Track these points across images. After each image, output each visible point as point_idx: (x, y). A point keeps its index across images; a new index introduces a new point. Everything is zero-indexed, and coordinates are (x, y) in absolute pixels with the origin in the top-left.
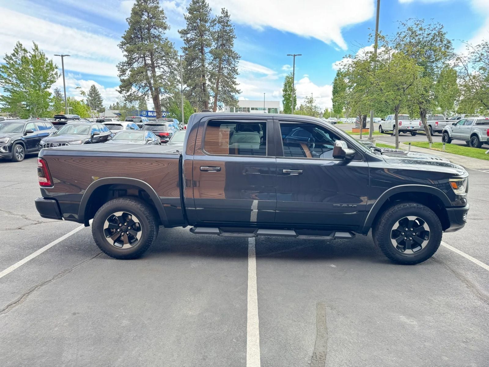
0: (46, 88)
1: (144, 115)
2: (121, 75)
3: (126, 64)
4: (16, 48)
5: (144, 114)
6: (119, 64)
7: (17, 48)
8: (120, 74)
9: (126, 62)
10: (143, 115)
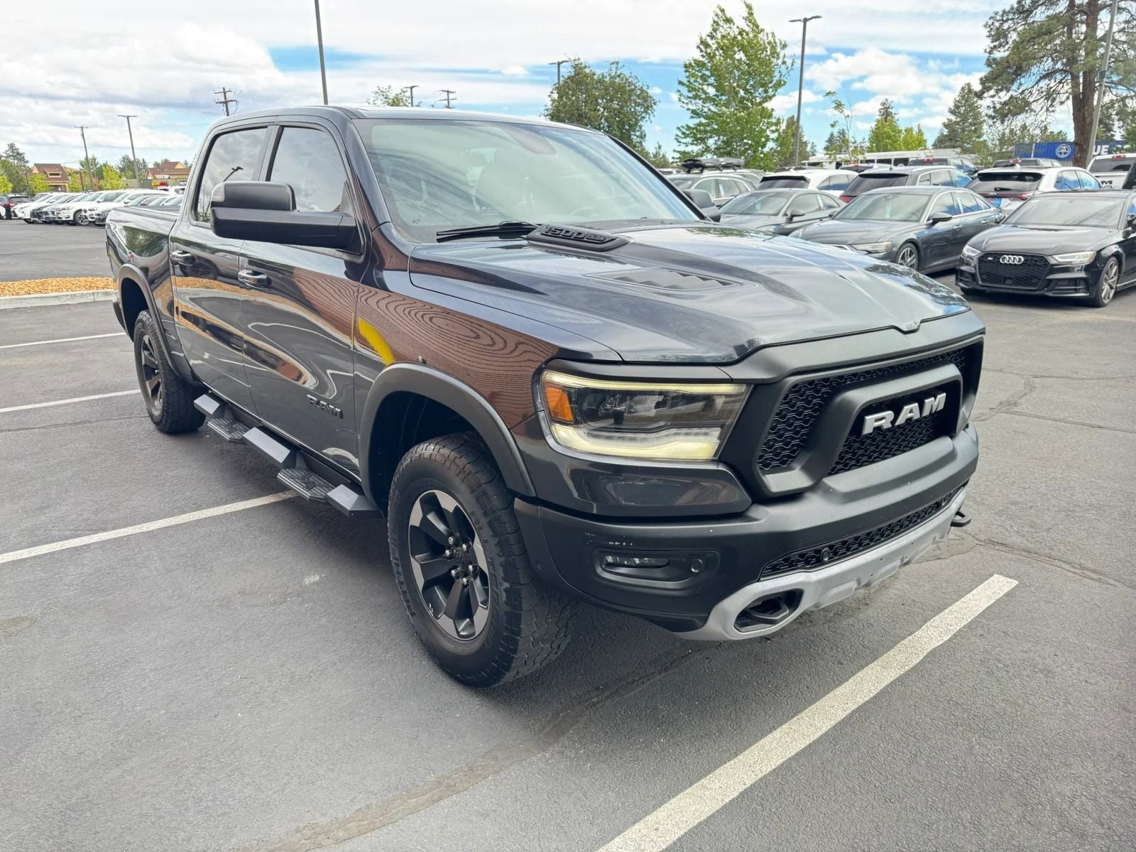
0: (766, 99)
1: (1063, 156)
2: (995, 47)
3: (1011, 16)
4: (714, 22)
5: (1063, 151)
6: (991, 18)
7: (716, 19)
8: (992, 45)
9: (1012, 8)
10: (1059, 156)
